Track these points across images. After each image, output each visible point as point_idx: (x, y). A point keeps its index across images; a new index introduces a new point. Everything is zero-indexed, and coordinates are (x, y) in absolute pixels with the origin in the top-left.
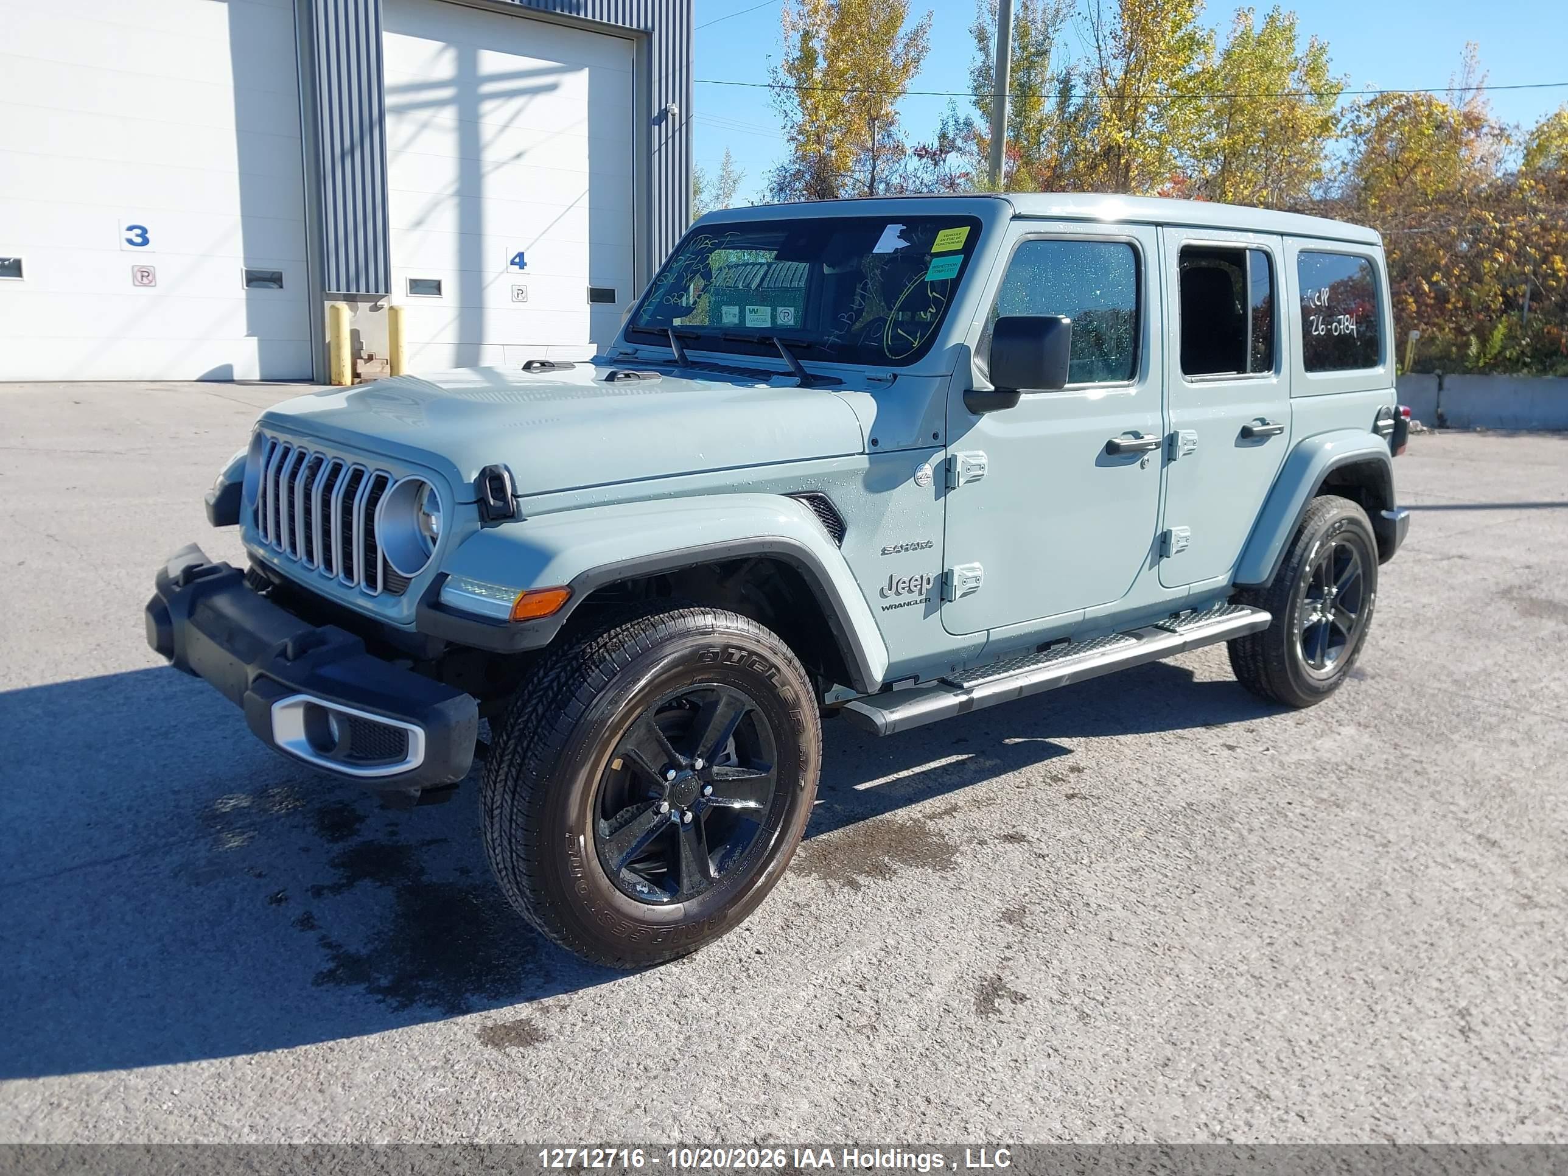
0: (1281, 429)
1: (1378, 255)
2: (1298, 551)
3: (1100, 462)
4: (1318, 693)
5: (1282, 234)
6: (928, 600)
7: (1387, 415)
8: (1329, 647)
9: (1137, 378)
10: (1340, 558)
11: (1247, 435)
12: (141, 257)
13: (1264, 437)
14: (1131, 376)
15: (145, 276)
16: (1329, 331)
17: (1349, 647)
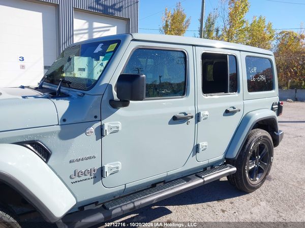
0: (239, 110)
1: (273, 58)
2: (247, 147)
3: (170, 123)
4: (253, 189)
5: (240, 51)
6: (95, 177)
7: (276, 104)
8: (258, 173)
9: (185, 95)
10: (261, 147)
11: (227, 112)
12: (22, 63)
13: (233, 113)
14: (184, 94)
15: (23, 67)
16: (256, 80)
17: (265, 173)
